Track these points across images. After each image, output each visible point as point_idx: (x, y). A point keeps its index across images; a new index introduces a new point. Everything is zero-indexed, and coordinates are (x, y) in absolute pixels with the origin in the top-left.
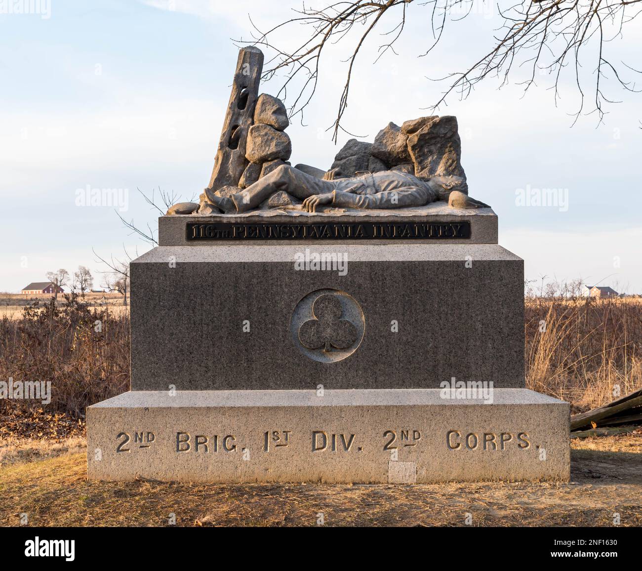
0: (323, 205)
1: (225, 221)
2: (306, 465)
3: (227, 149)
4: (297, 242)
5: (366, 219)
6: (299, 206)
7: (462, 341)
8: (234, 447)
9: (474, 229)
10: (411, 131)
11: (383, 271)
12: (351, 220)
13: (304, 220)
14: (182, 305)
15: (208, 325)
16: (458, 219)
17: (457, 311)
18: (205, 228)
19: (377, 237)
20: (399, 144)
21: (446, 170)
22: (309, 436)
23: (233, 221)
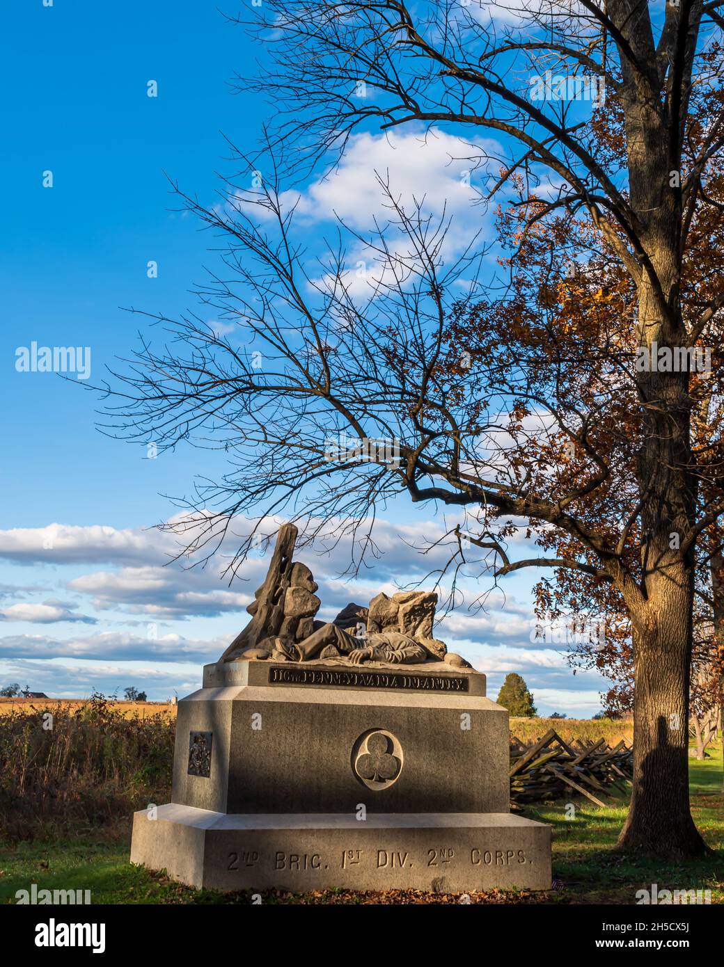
0: (366, 658)
1: (299, 667)
2: (372, 880)
3: (271, 605)
4: (350, 688)
5: (399, 672)
6: (346, 658)
7: (469, 774)
8: (319, 865)
9: (471, 684)
10: (403, 602)
11: (417, 715)
12: (389, 672)
13: (356, 670)
14: (271, 738)
15: (290, 756)
16: (461, 676)
17: (465, 750)
18: (283, 673)
19: (407, 687)
20: (392, 611)
21: (423, 633)
22: (375, 854)
23: (305, 668)
